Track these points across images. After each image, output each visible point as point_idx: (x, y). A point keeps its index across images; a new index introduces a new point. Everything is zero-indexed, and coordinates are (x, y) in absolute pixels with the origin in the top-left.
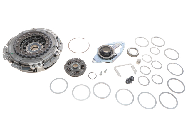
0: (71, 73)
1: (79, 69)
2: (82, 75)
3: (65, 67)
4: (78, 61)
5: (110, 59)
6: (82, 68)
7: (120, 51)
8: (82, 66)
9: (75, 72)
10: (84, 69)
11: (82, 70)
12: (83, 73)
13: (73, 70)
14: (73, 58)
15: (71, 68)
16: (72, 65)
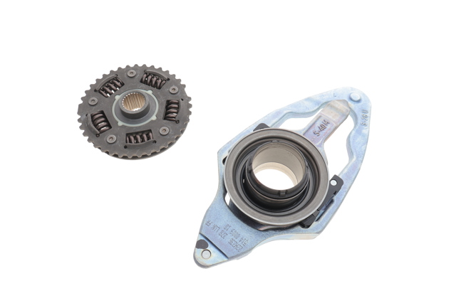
0: (111, 137)
1: (154, 118)
2: (163, 150)
3: (82, 109)
4: (154, 79)
5: (304, 224)
6: (166, 118)
7: (351, 153)
8: (169, 103)
9: (128, 135)
10: (177, 122)
11: (165, 129)
12: (169, 141)
13: (120, 123)
14: (132, 65)
15: (115, 115)
16: (117, 97)
